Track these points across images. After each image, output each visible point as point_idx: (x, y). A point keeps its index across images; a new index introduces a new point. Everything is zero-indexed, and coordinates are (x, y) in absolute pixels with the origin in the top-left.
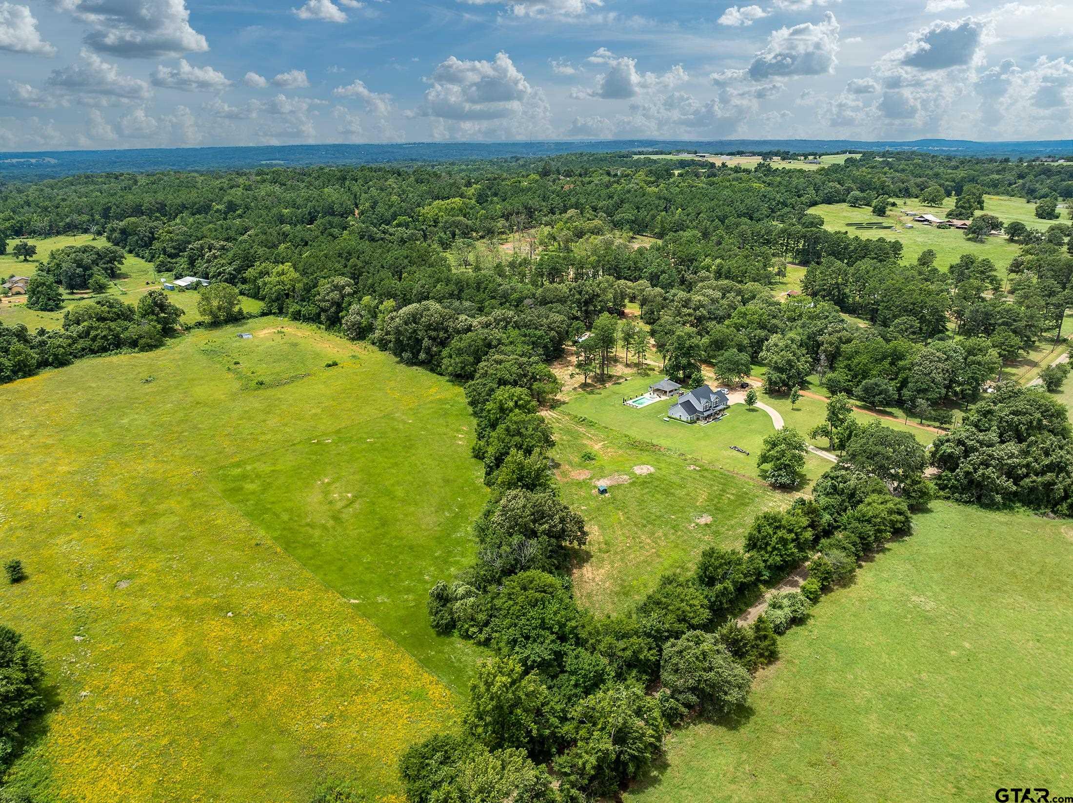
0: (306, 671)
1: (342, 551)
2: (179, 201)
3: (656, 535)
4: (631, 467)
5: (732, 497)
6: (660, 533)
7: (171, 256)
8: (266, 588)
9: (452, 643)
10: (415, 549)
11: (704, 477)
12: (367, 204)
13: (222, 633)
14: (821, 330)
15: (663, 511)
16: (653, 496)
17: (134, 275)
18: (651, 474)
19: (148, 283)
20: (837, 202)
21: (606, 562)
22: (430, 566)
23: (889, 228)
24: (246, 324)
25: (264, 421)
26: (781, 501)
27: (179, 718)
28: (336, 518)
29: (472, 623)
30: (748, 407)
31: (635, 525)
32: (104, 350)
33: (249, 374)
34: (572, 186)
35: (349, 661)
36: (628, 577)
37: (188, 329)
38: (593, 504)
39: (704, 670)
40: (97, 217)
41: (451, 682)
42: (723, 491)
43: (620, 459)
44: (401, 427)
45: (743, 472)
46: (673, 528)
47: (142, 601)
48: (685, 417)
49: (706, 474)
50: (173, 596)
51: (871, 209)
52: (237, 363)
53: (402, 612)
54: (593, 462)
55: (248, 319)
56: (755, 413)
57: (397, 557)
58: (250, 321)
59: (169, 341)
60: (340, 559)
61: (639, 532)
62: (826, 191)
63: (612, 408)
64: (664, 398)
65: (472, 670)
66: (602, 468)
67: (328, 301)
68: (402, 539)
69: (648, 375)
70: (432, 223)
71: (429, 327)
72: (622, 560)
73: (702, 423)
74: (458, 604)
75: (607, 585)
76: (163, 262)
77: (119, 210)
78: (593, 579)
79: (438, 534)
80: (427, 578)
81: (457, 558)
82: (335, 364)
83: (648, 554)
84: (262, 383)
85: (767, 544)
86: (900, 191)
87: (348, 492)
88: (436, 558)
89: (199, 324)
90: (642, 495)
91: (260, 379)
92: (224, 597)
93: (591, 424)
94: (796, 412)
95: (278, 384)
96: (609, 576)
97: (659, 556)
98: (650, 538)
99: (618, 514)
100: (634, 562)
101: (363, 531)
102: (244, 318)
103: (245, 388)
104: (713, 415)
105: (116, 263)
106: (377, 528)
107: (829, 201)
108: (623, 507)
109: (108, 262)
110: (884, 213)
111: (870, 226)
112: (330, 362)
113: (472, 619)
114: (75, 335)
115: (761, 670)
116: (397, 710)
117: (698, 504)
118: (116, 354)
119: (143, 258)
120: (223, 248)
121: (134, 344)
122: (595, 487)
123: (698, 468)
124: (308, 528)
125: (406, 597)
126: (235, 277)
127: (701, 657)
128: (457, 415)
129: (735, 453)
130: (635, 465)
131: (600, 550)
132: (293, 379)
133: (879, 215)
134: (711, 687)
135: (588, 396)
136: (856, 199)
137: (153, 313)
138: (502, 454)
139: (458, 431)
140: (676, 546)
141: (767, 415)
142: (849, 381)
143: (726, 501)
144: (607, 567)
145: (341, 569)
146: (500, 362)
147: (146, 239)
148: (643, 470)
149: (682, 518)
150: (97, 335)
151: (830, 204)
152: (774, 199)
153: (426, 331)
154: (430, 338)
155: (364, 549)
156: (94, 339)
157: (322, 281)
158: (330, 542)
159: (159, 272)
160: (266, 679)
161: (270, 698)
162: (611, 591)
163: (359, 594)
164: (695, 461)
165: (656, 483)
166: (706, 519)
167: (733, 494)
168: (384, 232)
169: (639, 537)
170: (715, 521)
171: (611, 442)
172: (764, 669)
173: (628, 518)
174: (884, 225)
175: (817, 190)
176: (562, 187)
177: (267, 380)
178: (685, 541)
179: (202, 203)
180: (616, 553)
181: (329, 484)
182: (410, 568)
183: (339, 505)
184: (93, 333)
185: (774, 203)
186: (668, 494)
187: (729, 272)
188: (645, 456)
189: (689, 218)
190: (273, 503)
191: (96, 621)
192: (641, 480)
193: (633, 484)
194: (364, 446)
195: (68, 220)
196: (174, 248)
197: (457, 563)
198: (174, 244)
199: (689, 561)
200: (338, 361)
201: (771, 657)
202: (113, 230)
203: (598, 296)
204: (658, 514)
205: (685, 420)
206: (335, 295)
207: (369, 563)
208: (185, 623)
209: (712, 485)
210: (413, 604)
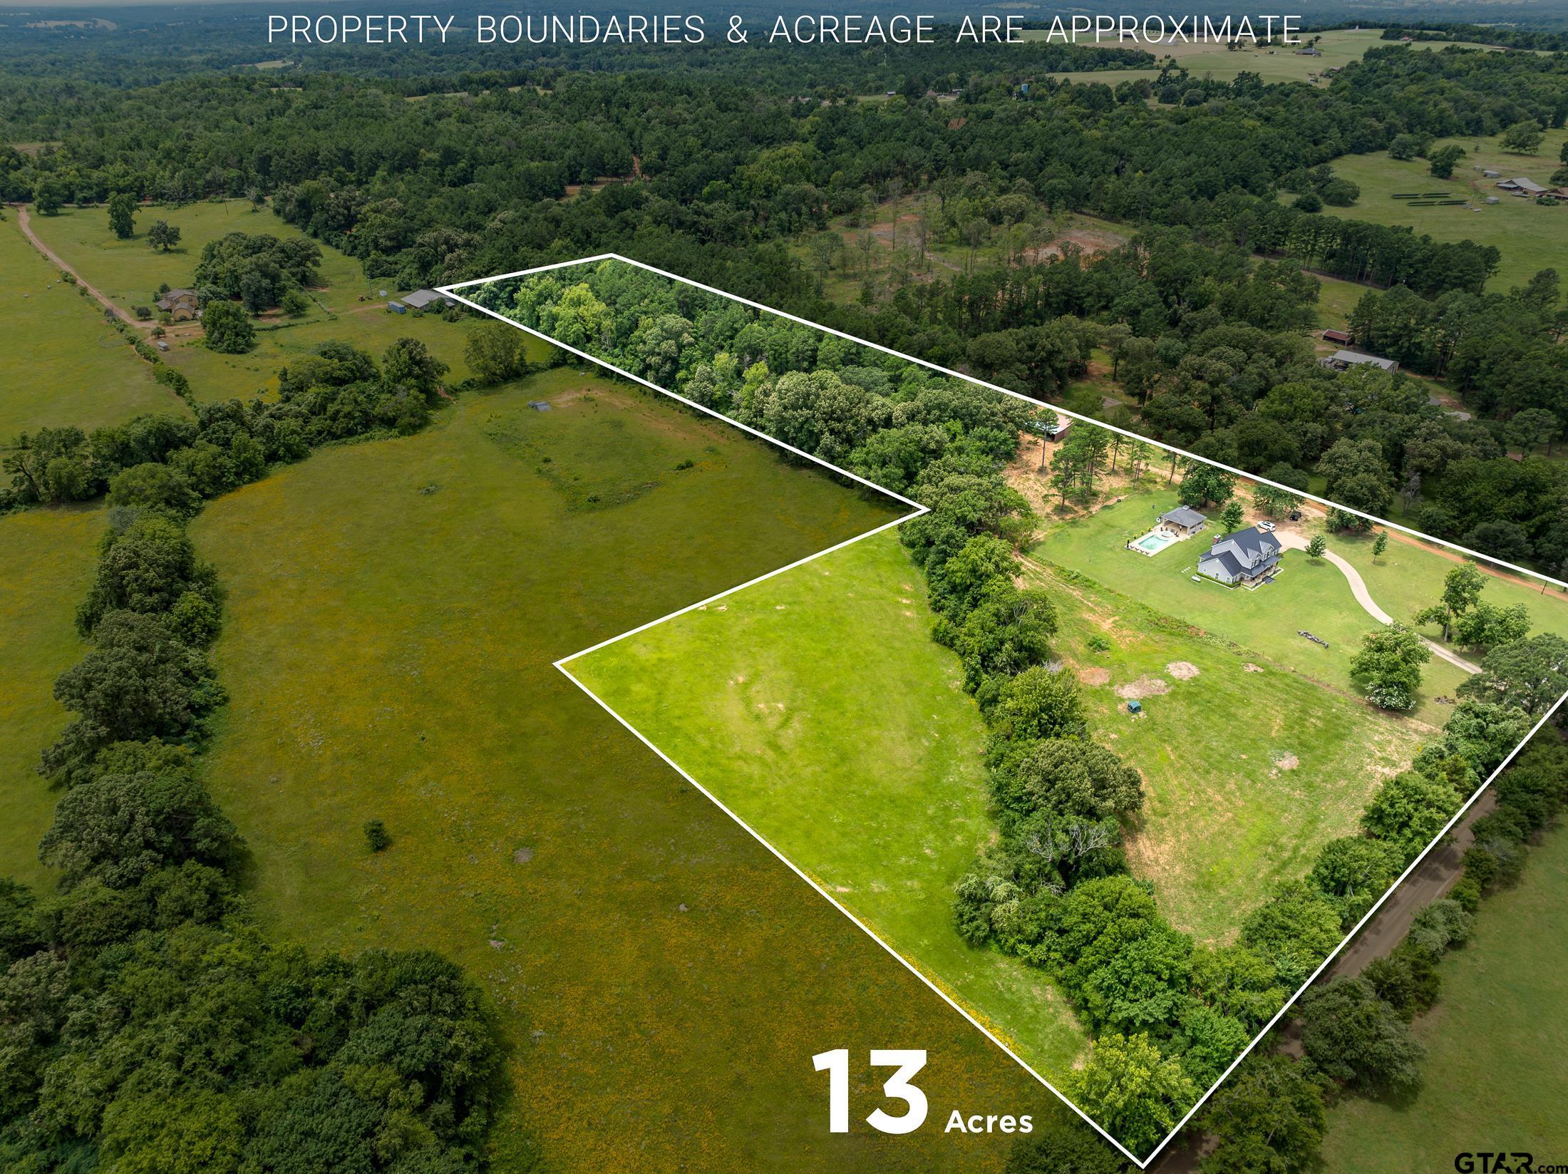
0: (814, 1003)
1: (801, 803)
2: (372, 147)
3: (1227, 789)
4: (1164, 665)
5: (1319, 724)
6: (1231, 786)
7: (387, 251)
8: (718, 865)
9: (991, 962)
10: (899, 803)
11: (1273, 686)
12: (654, 153)
13: (683, 940)
14: (1410, 430)
15: (1227, 745)
16: (1208, 719)
17: (335, 280)
18: (1194, 679)
19: (362, 299)
20: (1372, 150)
21: (1168, 833)
22: (927, 832)
23: (1461, 203)
24: (534, 382)
25: (621, 569)
26: (1391, 732)
27: (670, 1073)
28: (775, 747)
29: (1019, 937)
30: (1310, 557)
31: (1195, 770)
32: (350, 433)
33: (571, 481)
34: (963, 121)
35: (865, 988)
36: (1204, 858)
37: (454, 391)
38: (1126, 731)
39: (1369, 1038)
40: (252, 173)
41: (1007, 1023)
42: (1304, 711)
43: (1144, 649)
44: (817, 584)
45: (1326, 679)
46: (1248, 775)
47: (559, 884)
48: (1225, 576)
49: (1273, 681)
50: (597, 877)
51: (1428, 164)
52: (547, 461)
53: (912, 909)
54: (1107, 654)
55: (534, 373)
56: (1320, 569)
57: (877, 815)
58: (538, 376)
59: (435, 415)
60: (801, 818)
61: (1202, 782)
62: (1357, 133)
63: (1109, 554)
64: (1183, 537)
65: (1032, 1006)
66: (1122, 665)
67: (659, 354)
68: (875, 785)
69: (1148, 491)
70: (762, 192)
71: (830, 416)
72: (1189, 828)
73: (1248, 586)
74: (999, 909)
75: (1178, 870)
76: (376, 261)
77: (282, 162)
78: (1157, 861)
79: (923, 778)
80: (927, 851)
81: (960, 820)
82: (689, 465)
83: (1223, 820)
84: (595, 500)
85: (1405, 825)
86: (1467, 124)
87: (778, 701)
88: (932, 819)
89: (469, 385)
90: (1192, 716)
91: (593, 494)
92: (666, 879)
93: (1088, 585)
94: (1380, 568)
95: (617, 501)
96: (1177, 857)
97: (1239, 825)
98: (1219, 792)
99: (1164, 748)
100: (1206, 834)
101: (818, 769)
102: (528, 373)
103: (574, 507)
104: (1262, 571)
105: (309, 264)
106: (836, 765)
107: (1359, 148)
108: (1168, 737)
109: (299, 264)
110: (1450, 173)
111: (1429, 199)
112: (683, 463)
113: (1020, 931)
114: (304, 409)
115: (1417, 1018)
116: (951, 1067)
117: (1273, 734)
118: (367, 439)
119: (337, 247)
120: (467, 244)
121: (389, 422)
122: (1121, 700)
123: (1260, 670)
124: (740, 763)
125: (909, 883)
126: (496, 297)
127: (1365, 1023)
128: (889, 563)
129: (1307, 643)
130: (1170, 661)
131: (1155, 812)
132: (638, 492)
133: (1442, 177)
134: (1379, 1061)
135: (1071, 531)
136: (1405, 146)
137: (410, 374)
138: (989, 651)
139: (900, 592)
140: (1259, 809)
141: (1338, 573)
142: (1455, 518)
143: (1312, 730)
144: (1172, 841)
145: (808, 835)
146: (955, 490)
147: (340, 218)
148: (1183, 671)
149: (1256, 759)
150: (338, 412)
151: (1361, 153)
152: (1280, 152)
153: (826, 421)
154: (832, 432)
155: (830, 801)
156: (334, 418)
157: (645, 321)
158: (779, 787)
159: (372, 277)
160: (764, 1014)
161: (780, 1044)
162: (1186, 881)
163: (846, 876)
164: (1254, 658)
165: (1207, 696)
166: (1289, 762)
167: (1319, 718)
168: (696, 213)
169: (1204, 792)
170: (1304, 766)
171: (1124, 619)
172: (1420, 1016)
173: (1181, 757)
174: (1454, 197)
175: (1343, 131)
176: (947, 123)
177: (601, 493)
178: (1268, 799)
179: (405, 150)
180: (1178, 818)
181: (746, 685)
182: (900, 835)
183: (772, 723)
184: (331, 408)
185: (1279, 158)
186: (1230, 716)
187: (1246, 308)
188: (1180, 646)
189: (1156, 187)
190: (680, 718)
191: (509, 917)
192: (1183, 689)
193: (1173, 695)
194: (775, 618)
195: (209, 176)
196: (391, 239)
197: (961, 827)
198: (388, 231)
199: (1282, 834)
200: (693, 460)
201: (1428, 1000)
202: (286, 200)
203: (1059, 352)
204: (1222, 750)
205: (1225, 581)
206: (669, 346)
207: (842, 825)
208: (628, 922)
209: (1286, 701)
210: (922, 897)
